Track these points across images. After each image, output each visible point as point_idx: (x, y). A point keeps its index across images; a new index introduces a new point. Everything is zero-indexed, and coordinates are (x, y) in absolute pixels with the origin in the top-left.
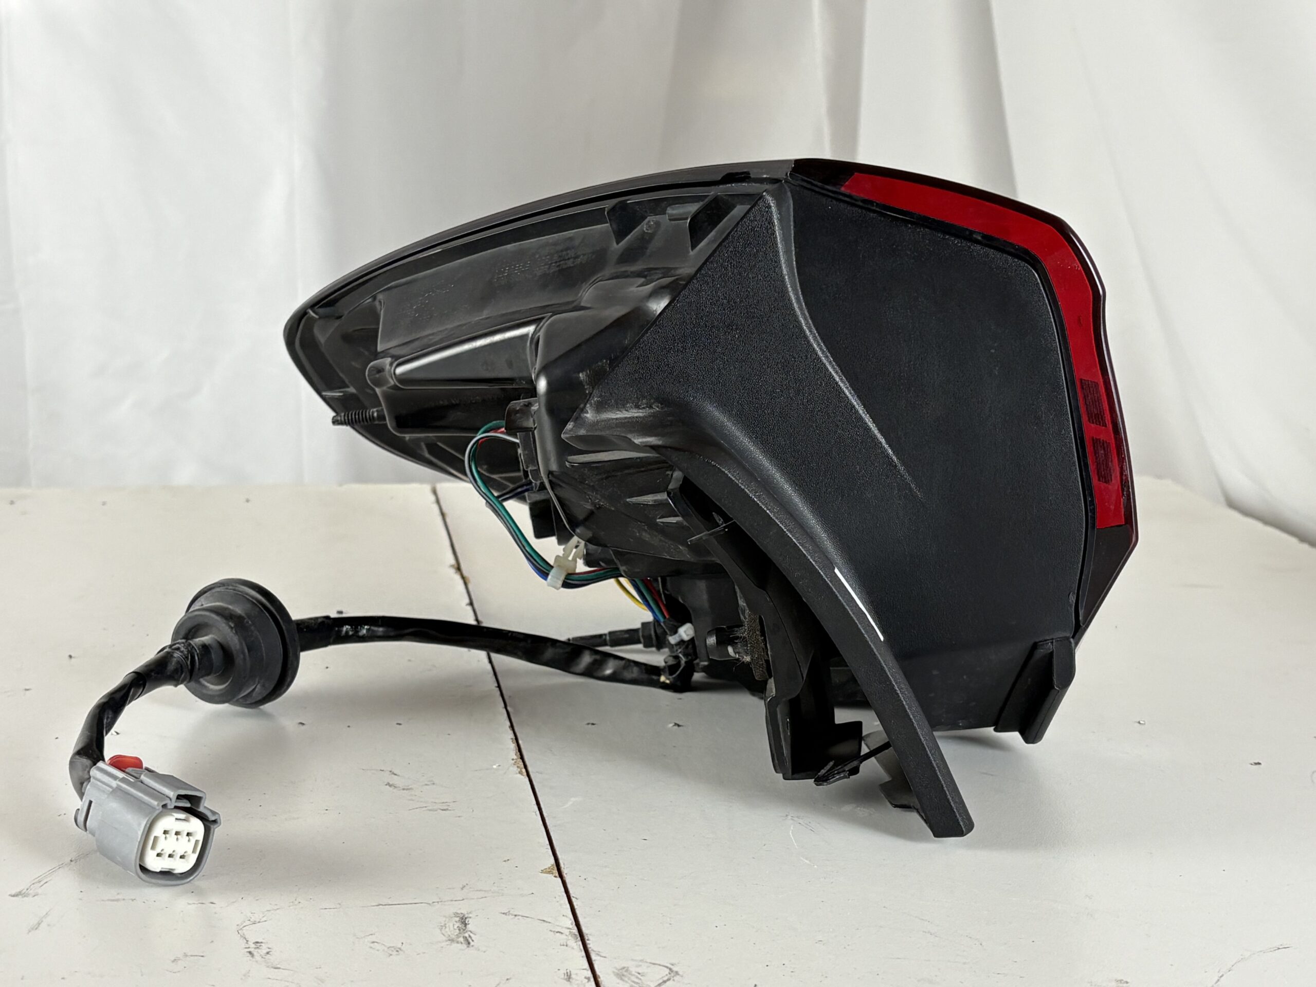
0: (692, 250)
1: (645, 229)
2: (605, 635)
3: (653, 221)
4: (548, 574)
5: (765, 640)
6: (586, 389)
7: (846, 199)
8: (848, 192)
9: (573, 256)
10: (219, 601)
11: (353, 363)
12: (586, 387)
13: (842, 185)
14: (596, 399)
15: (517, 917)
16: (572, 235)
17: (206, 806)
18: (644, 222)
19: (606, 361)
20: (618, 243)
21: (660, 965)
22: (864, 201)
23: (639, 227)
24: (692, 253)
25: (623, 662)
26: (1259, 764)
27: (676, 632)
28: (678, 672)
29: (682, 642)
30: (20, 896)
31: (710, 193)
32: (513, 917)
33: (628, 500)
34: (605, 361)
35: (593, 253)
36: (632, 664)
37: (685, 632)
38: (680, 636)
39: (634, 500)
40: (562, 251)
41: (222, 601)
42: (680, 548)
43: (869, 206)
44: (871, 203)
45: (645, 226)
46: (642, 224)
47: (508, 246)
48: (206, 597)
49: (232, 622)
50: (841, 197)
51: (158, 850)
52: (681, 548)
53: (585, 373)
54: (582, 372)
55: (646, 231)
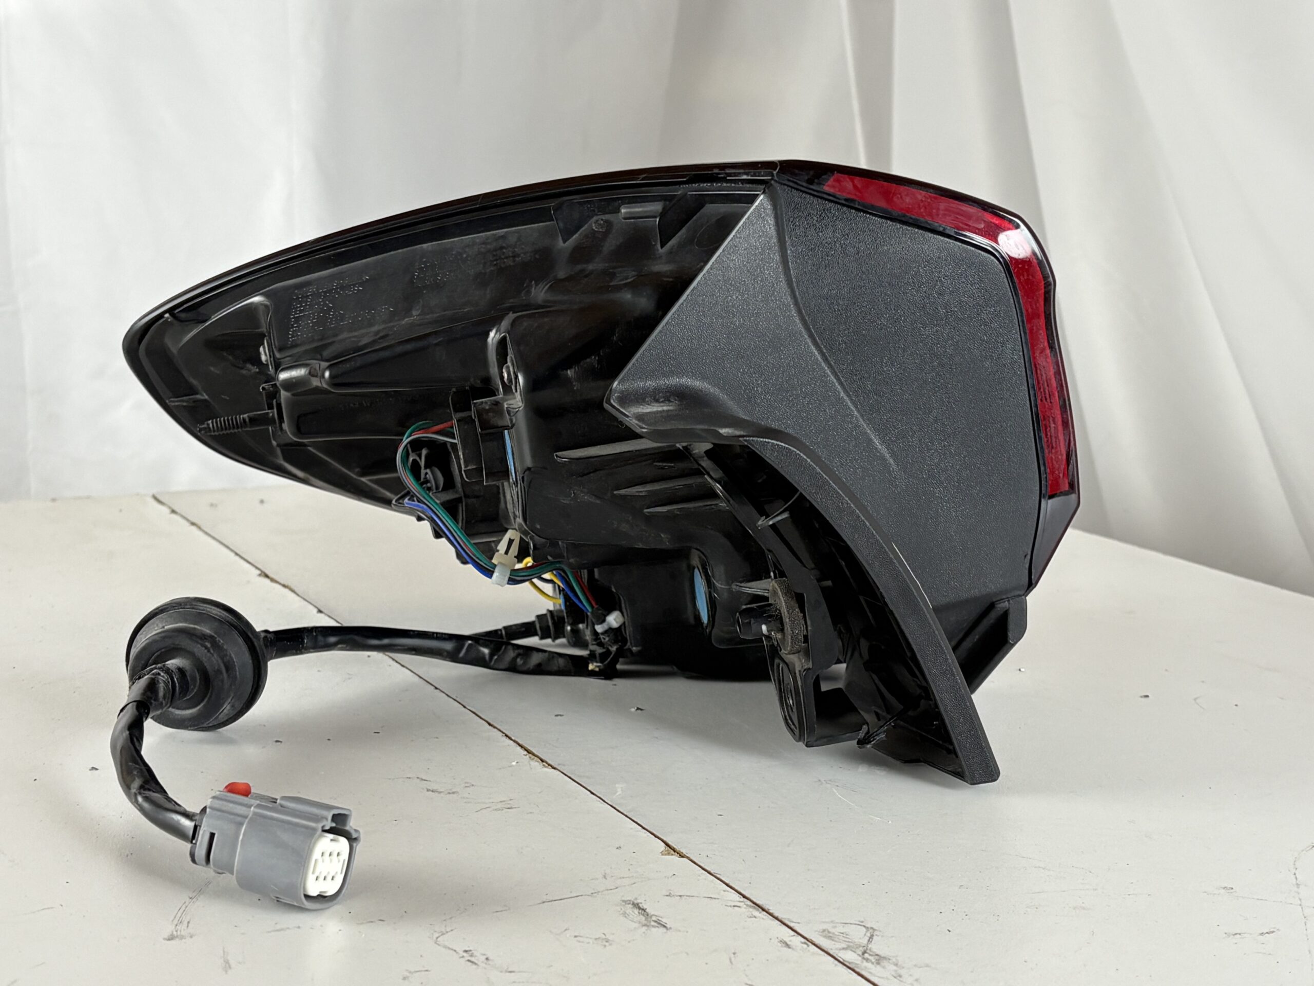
0: (662, 247)
1: (594, 228)
2: (500, 630)
3: (602, 220)
4: (493, 572)
5: (804, 617)
6: (575, 386)
7: (831, 198)
8: (831, 191)
9: (511, 255)
10: (181, 622)
11: (212, 369)
12: (574, 384)
13: (824, 185)
14: (616, 395)
15: (683, 898)
16: (502, 234)
17: (352, 825)
18: (591, 221)
19: (595, 358)
20: (564, 242)
21: (851, 924)
22: (846, 200)
23: (586, 226)
24: (661, 251)
25: (546, 655)
26: (1147, 696)
27: (604, 621)
28: (609, 660)
29: (610, 630)
30: (177, 939)
31: (678, 192)
32: (679, 897)
33: (615, 492)
34: (593, 357)
35: (536, 252)
36: (555, 655)
37: (615, 620)
38: (609, 624)
39: (623, 492)
40: (495, 250)
41: (186, 621)
42: (661, 536)
43: (852, 205)
44: (852, 201)
45: (593, 225)
46: (590, 222)
47: (425, 246)
48: (162, 618)
49: (208, 642)
50: (825, 196)
51: (317, 874)
52: (663, 536)
53: (573, 370)
54: (570, 368)
55: (596, 230)
